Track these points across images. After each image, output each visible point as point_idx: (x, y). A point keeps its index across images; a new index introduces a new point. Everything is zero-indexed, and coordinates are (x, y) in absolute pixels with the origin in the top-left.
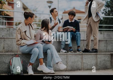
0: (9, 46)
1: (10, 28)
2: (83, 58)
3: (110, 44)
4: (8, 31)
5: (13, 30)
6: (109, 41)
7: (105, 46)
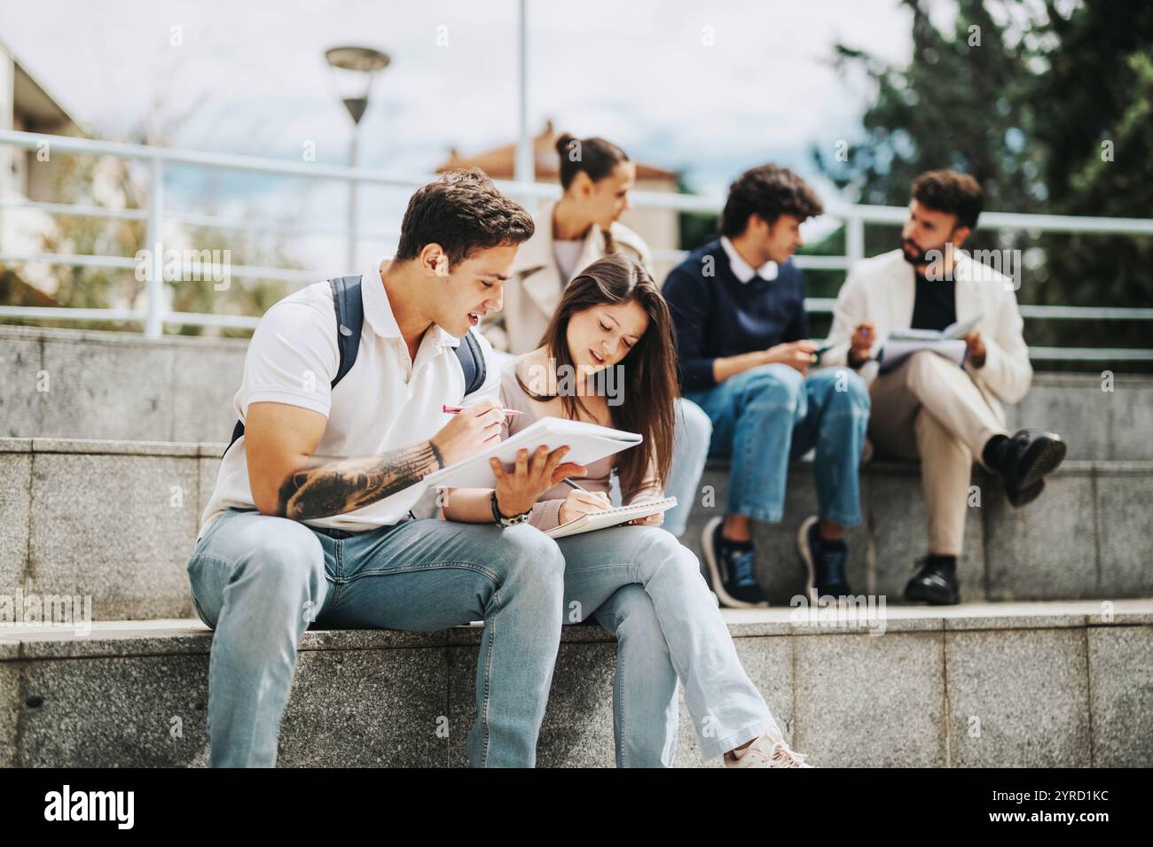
0: (88, 546)
1: (48, 332)
2: (951, 676)
3: (1130, 509)
4: (20, 362)
5: (82, 356)
6: (1120, 474)
7: (1078, 531)
